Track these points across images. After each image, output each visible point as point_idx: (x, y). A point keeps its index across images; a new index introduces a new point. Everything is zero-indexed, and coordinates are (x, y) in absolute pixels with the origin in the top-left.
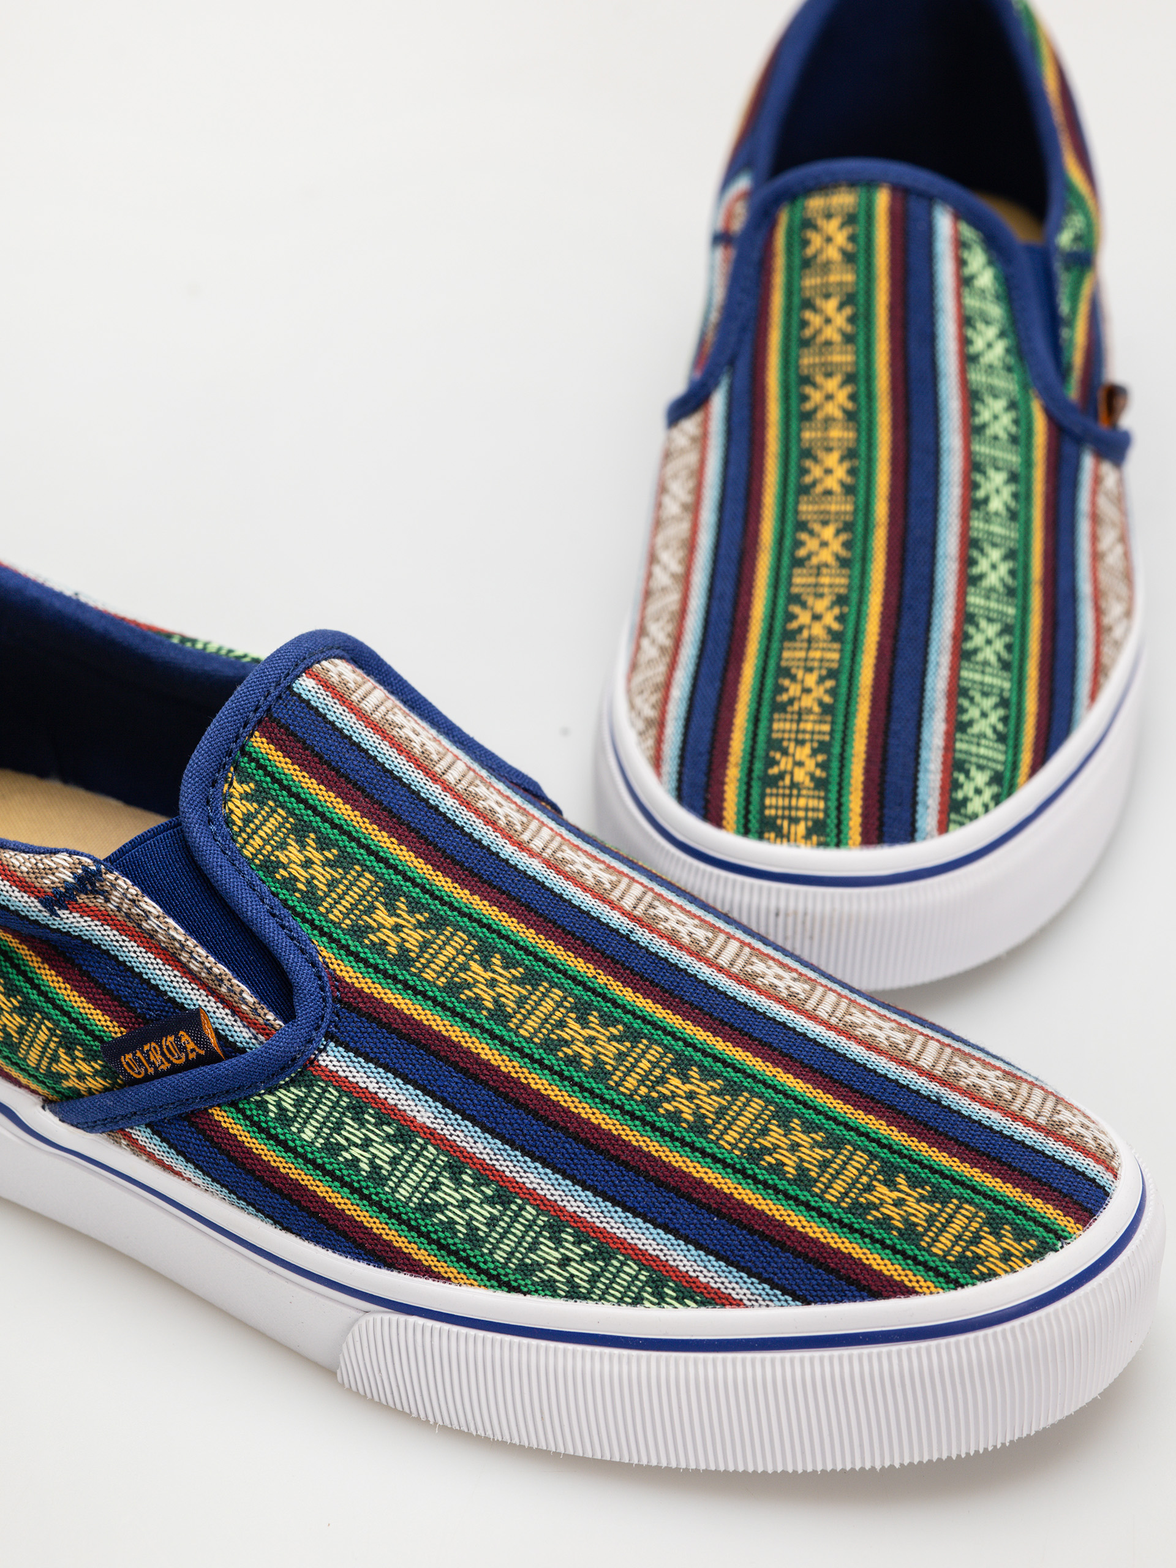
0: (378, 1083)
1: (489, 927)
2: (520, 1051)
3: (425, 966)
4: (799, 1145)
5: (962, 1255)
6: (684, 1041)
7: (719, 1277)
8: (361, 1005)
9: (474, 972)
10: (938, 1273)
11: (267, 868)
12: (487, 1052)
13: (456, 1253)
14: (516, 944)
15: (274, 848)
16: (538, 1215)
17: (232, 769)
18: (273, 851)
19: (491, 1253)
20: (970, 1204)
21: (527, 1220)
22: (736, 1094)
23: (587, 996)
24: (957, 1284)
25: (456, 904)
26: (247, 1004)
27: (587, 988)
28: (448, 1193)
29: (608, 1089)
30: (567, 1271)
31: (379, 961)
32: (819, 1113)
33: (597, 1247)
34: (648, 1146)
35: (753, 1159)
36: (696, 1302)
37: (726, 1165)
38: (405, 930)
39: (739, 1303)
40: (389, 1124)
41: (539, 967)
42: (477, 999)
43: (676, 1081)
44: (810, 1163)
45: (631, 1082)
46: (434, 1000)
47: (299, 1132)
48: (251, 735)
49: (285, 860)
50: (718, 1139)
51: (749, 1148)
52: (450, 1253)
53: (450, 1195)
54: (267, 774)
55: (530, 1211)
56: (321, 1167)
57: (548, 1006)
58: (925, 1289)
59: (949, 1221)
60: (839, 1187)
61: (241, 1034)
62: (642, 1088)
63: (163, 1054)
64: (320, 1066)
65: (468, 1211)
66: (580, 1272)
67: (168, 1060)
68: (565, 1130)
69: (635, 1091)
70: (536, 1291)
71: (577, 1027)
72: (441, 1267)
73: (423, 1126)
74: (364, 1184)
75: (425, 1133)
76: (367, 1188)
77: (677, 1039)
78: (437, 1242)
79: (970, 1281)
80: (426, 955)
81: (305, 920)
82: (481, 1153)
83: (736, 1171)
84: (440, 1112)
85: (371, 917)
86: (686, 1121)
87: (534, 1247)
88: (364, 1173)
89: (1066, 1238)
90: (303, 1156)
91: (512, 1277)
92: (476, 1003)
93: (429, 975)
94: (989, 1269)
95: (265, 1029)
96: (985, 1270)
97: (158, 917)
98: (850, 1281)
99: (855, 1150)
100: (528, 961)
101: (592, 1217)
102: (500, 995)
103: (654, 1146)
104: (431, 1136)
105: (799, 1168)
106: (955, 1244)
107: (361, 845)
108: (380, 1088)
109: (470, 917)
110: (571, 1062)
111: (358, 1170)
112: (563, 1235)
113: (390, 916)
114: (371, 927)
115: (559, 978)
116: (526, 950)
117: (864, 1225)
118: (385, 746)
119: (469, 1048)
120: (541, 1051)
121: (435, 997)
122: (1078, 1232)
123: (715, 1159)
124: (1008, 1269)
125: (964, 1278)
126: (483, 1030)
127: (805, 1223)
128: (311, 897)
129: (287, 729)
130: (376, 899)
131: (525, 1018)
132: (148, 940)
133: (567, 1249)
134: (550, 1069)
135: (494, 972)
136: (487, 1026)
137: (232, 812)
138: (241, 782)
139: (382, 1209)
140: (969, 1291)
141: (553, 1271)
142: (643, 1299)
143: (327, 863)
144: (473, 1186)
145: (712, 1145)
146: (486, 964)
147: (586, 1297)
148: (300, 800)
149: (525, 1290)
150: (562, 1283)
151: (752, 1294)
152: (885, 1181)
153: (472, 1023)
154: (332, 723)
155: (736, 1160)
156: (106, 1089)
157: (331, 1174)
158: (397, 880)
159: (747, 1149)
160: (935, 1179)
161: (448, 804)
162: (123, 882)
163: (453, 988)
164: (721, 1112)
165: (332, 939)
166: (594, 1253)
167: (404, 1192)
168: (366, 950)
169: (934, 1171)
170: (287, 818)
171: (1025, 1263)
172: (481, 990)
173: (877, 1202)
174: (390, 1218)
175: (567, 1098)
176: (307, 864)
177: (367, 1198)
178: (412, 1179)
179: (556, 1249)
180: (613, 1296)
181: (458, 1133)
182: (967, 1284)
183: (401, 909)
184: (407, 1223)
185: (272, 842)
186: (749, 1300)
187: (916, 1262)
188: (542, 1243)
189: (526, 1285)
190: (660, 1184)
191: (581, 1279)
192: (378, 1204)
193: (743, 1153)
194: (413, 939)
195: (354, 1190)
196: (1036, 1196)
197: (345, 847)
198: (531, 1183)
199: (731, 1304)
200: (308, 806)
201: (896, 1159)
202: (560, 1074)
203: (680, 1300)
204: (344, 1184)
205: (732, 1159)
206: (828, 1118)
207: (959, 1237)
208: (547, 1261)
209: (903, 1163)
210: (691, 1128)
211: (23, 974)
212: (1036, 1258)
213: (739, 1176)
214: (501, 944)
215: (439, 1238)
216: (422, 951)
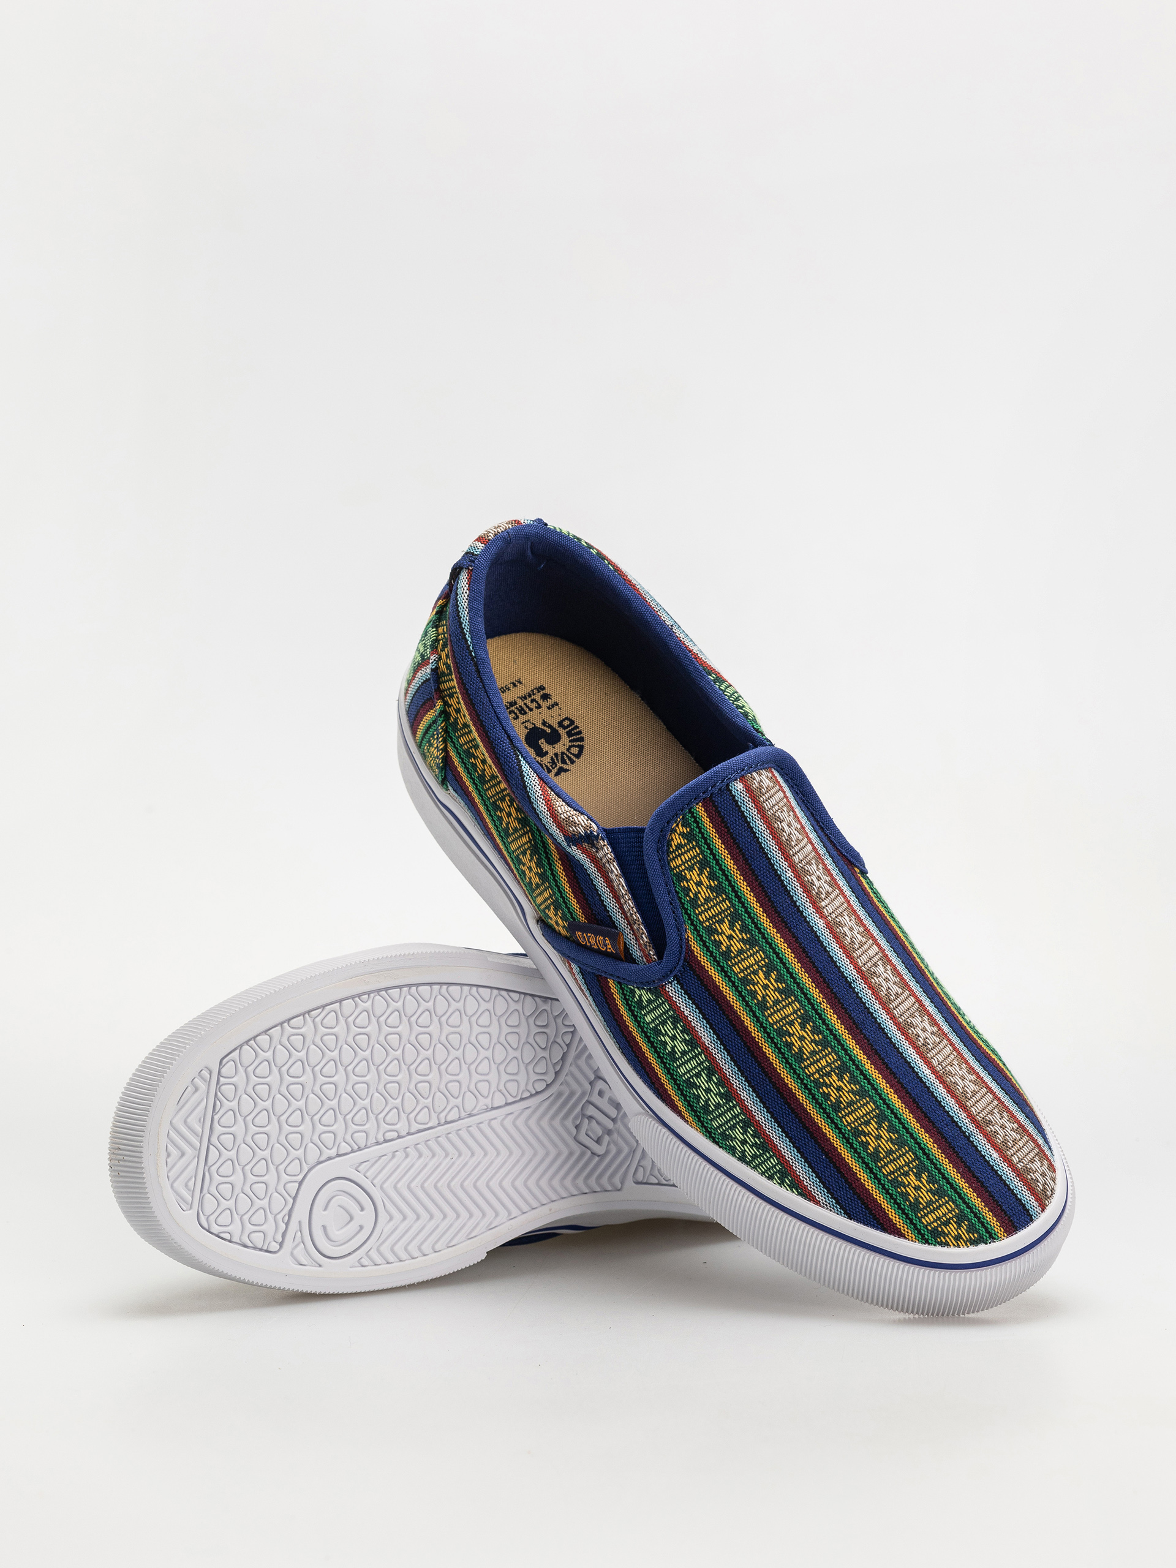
0: (690, 1012)
1: (777, 954)
2: (765, 1029)
3: (736, 964)
4: (881, 1137)
5: (936, 1229)
6: (850, 1056)
7: (814, 1186)
8: (697, 969)
9: (759, 977)
10: (919, 1232)
11: (679, 877)
12: (748, 1022)
13: (695, 1112)
14: (788, 970)
15: (686, 869)
16: (741, 1113)
17: (681, 817)
18: (684, 870)
19: (711, 1120)
20: (953, 1203)
21: (735, 1113)
22: (862, 1097)
23: (811, 1012)
24: (927, 1242)
25: (766, 936)
26: (643, 941)
27: (813, 1008)
28: (702, 1082)
29: (799, 1067)
30: (744, 1147)
31: (714, 951)
32: (900, 1122)
33: (762, 1143)
34: (807, 1105)
35: (855, 1135)
36: (798, 1192)
37: (840, 1132)
38: (734, 940)
39: (817, 1203)
40: (688, 1035)
41: (794, 987)
42: (755, 992)
43: (835, 1078)
44: (883, 1149)
45: (812, 1069)
46: (733, 983)
47: (645, 1015)
48: (697, 804)
49: (688, 877)
50: (843, 1117)
51: (856, 1128)
52: (693, 1110)
53: (703, 1083)
54: (698, 827)
55: (737, 1110)
56: (648, 1038)
57: (790, 1010)
58: (910, 1238)
59: (938, 1208)
60: (891, 1167)
61: (636, 953)
62: (817, 1074)
63: (596, 941)
64: (665, 990)
65: (709, 1095)
66: (750, 1151)
67: (598, 946)
68: (770, 1078)
69: (813, 1074)
70: (726, 1149)
71: (798, 1028)
72: (686, 1114)
73: (704, 1043)
74: (665, 1056)
75: (703, 1047)
76: (666, 1059)
77: (847, 1054)
78: (688, 1102)
79: (934, 1243)
80: (739, 958)
81: (686, 913)
82: (726, 1070)
83: (844, 1137)
84: (714, 1041)
85: (720, 926)
86: (831, 1101)
87: (733, 1128)
88: (667, 1051)
89: (995, 1239)
90: (642, 1028)
91: (717, 1137)
92: (753, 994)
93: (736, 969)
94: (946, 1241)
95: (648, 956)
96: (944, 1241)
97: (617, 876)
98: (875, 1218)
99: (909, 1151)
100: (790, 981)
101: (766, 1127)
102: (767, 995)
103: (809, 1106)
104: (706, 1050)
105: (876, 1149)
106: (935, 1221)
107: (730, 885)
108: (690, 1015)
109: (770, 945)
110: (788, 1045)
111: (665, 1048)
112: (749, 1130)
113: (729, 929)
114: (718, 931)
115: (801, 997)
116: (791, 974)
117: (894, 1193)
118: (767, 833)
119: (740, 1015)
120: (775, 1034)
121: (735, 982)
122: (1003, 1237)
123: (837, 1127)
124: (956, 1244)
125: (932, 1240)
126: (751, 1010)
127: (866, 1179)
128: (694, 902)
129: (717, 809)
130: (727, 917)
131: (775, 1012)
132: (609, 882)
133: (748, 1137)
134: (776, 1044)
135: (770, 981)
136: (754, 1009)
137: (672, 839)
138: (683, 826)
139: (669, 1073)
140: (931, 1248)
141: (737, 1143)
142: (774, 1178)
143: (710, 887)
144: (716, 1084)
145: (838, 1119)
146: (767, 976)
147: (748, 1163)
148: (709, 848)
149: (721, 1145)
150: (739, 1151)
151: (826, 1201)
152: (916, 1173)
153: (747, 1005)
154: (743, 812)
155: (847, 1132)
156: (566, 937)
157: (652, 1043)
158: (741, 910)
159: (855, 1128)
160: (942, 1182)
161: (788, 875)
162: (607, 849)
163: (746, 981)
164: (850, 1104)
165: (695, 929)
166: (759, 1145)
167: (682, 1070)
168: (711, 942)
169: (944, 1177)
170: (699, 854)
171: (966, 1244)
172: (759, 989)
173: (907, 1183)
174: (671, 1079)
175: (778, 1064)
176: (699, 884)
177: (665, 1064)
178: (689, 1066)
179: (743, 1134)
180: (761, 1169)
181: (719, 1055)
182: (932, 1244)
183: (736, 927)
184: (678, 1085)
185: (686, 865)
186: (823, 1203)
187: (911, 1222)
188: (737, 1128)
189: (722, 1143)
190: (805, 1127)
191: (749, 1154)
192: (668, 1069)
193: (851, 1130)
194: (736, 946)
195: (659, 1057)
196: (990, 1210)
197: (722, 882)
198: (744, 1096)
199: (814, 1201)
200: (712, 853)
201: (927, 1163)
202: (779, 1049)
203: (791, 1187)
204: (656, 1051)
205: (845, 1130)
206: (904, 1127)
207: (939, 1218)
208: (736, 1137)
209: (931, 1167)
210: (832, 1106)
211: (549, 859)
212: (973, 1244)
213: (845, 1141)
214: (780, 966)
215: (690, 1100)
216: (738, 955)
